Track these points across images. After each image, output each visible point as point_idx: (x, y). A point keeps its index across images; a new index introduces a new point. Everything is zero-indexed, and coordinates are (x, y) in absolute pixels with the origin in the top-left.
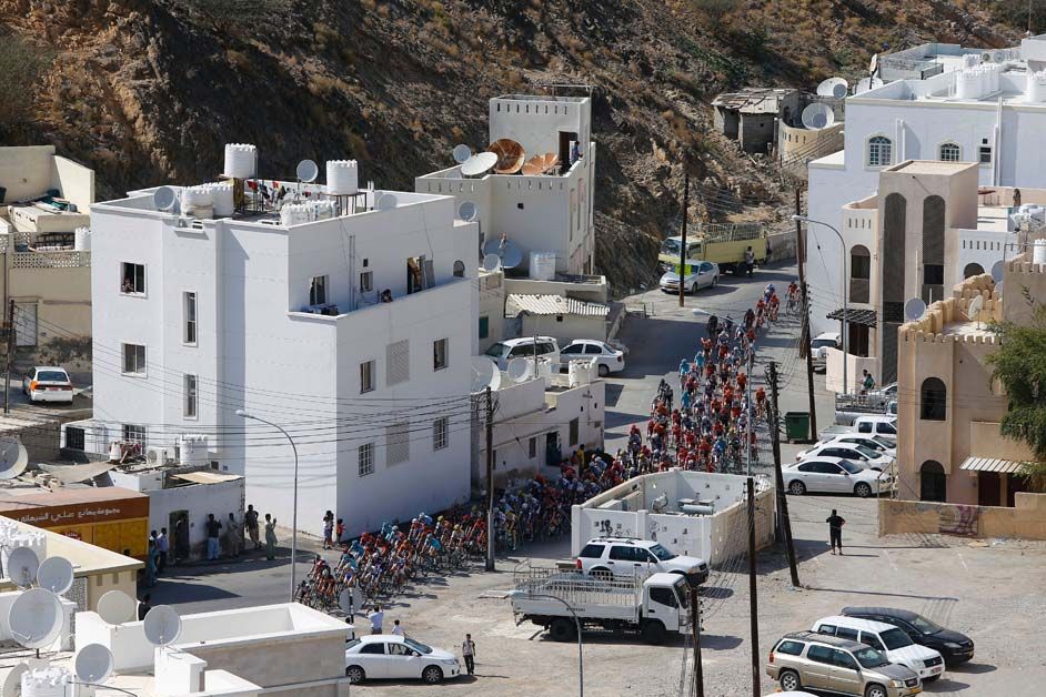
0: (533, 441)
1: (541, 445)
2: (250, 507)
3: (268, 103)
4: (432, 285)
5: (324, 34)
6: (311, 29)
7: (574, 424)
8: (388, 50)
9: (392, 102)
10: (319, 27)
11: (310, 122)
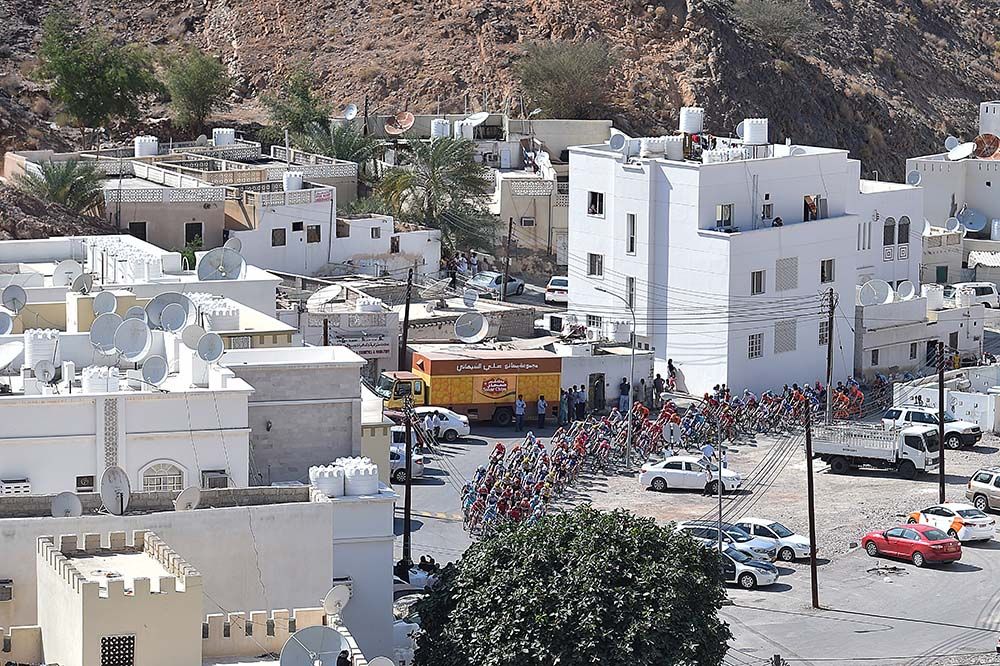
0: (914, 346)
1: (922, 349)
2: (658, 375)
3: (803, 101)
4: (825, 217)
5: (881, 57)
6: (871, 52)
7: (954, 337)
8: (938, 72)
9: (927, 109)
10: (879, 51)
11: (837, 116)
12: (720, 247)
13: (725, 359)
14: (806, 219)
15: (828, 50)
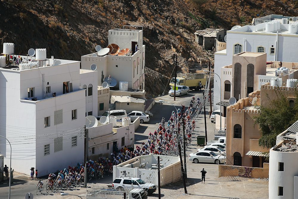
0: (108, 144)
1: (111, 146)
2: (6, 165)
3: (33, 31)
4: (72, 91)
5: (58, 8)
6: (53, 6)
7: (123, 139)
8: (80, 14)
9: (79, 31)
10: (56, 6)
11: (48, 37)
12: (31, 107)
13: (35, 157)
14: (64, 93)
15: (36, 6)
